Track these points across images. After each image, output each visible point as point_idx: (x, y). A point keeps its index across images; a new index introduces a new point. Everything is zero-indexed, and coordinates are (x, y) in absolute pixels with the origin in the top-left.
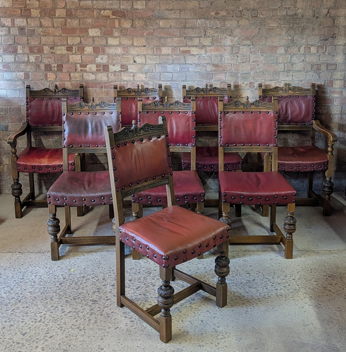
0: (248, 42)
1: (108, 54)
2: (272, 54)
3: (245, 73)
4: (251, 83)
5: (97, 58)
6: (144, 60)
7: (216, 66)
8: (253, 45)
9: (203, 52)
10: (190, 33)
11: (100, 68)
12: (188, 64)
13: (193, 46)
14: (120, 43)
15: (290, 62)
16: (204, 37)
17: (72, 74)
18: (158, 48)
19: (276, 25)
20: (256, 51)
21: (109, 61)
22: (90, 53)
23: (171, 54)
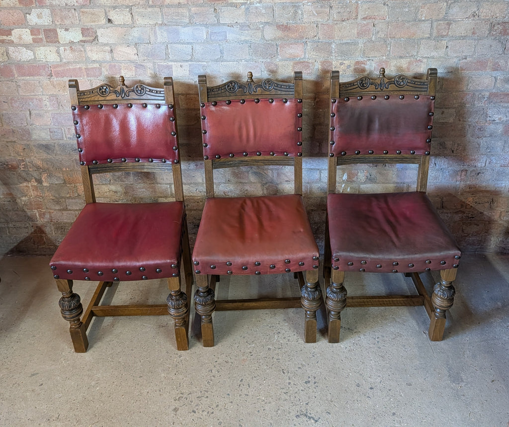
1: (51, 5)
2: (406, 1)
3: (347, 44)
4: (358, 63)
6: (128, 19)
7: (285, 28)
11: (40, 37)
12: (224, 24)
15: (444, 19)
21: (56, 22)
22: (12, 5)
23: (186, 3)
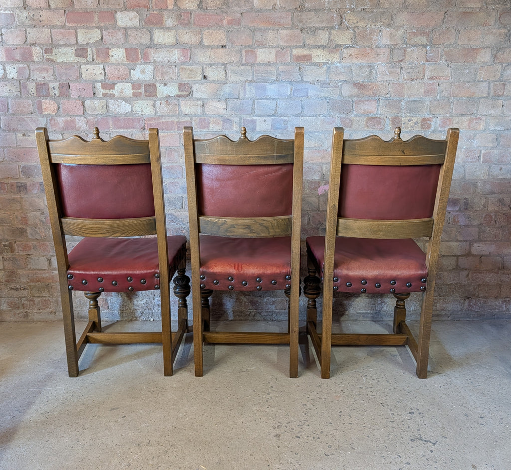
0: (423, 40)
1: (155, 62)
2: (466, 63)
3: (415, 101)
4: (424, 120)
5: (134, 70)
6: (221, 75)
7: (360, 86)
8: (431, 44)
9: (335, 58)
10: (313, 20)
11: (140, 91)
12: (306, 82)
13: (318, 47)
14: (176, 40)
15: (500, 80)
16: (339, 29)
17: (87, 103)
18: (251, 50)
19: (479, 5)
20: (437, 58)
21: (157, 77)
22: (120, 61)
23: (275, 62)
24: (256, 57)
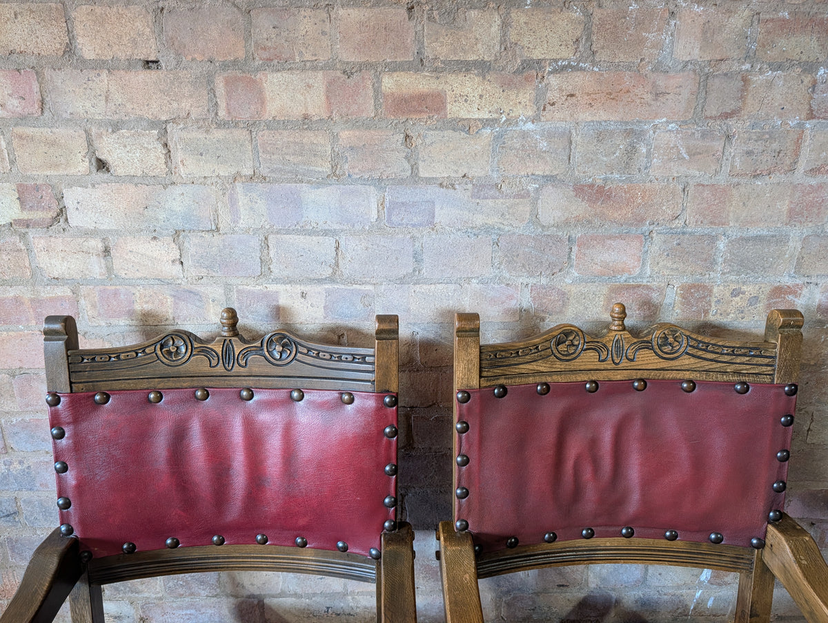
0: (808, 45)
3: (759, 239)
4: (778, 291)
6: (155, 159)
7: (597, 194)
9: (521, 104)
12: (429, 181)
13: (465, 67)
16: (536, 5)
18: (242, 76)
23: (325, 116)
24: (263, 102)
